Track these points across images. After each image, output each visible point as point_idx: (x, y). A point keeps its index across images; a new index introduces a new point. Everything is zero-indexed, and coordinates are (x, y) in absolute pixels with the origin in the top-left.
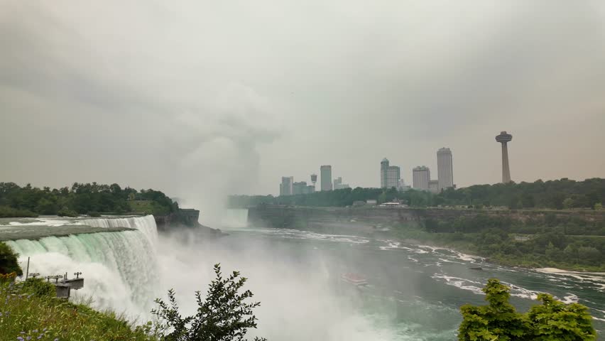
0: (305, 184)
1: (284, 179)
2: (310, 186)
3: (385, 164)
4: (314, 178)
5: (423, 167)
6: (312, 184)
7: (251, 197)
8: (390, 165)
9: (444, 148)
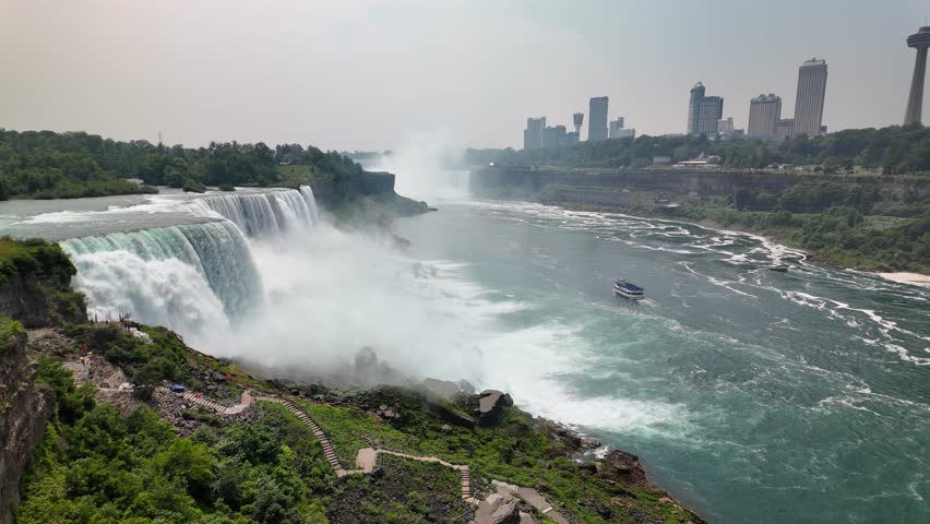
0: (563, 128)
1: (530, 121)
2: (571, 133)
3: (698, 92)
4: (578, 119)
5: (771, 95)
6: (574, 130)
7: (481, 151)
8: (706, 95)
9: (814, 60)
